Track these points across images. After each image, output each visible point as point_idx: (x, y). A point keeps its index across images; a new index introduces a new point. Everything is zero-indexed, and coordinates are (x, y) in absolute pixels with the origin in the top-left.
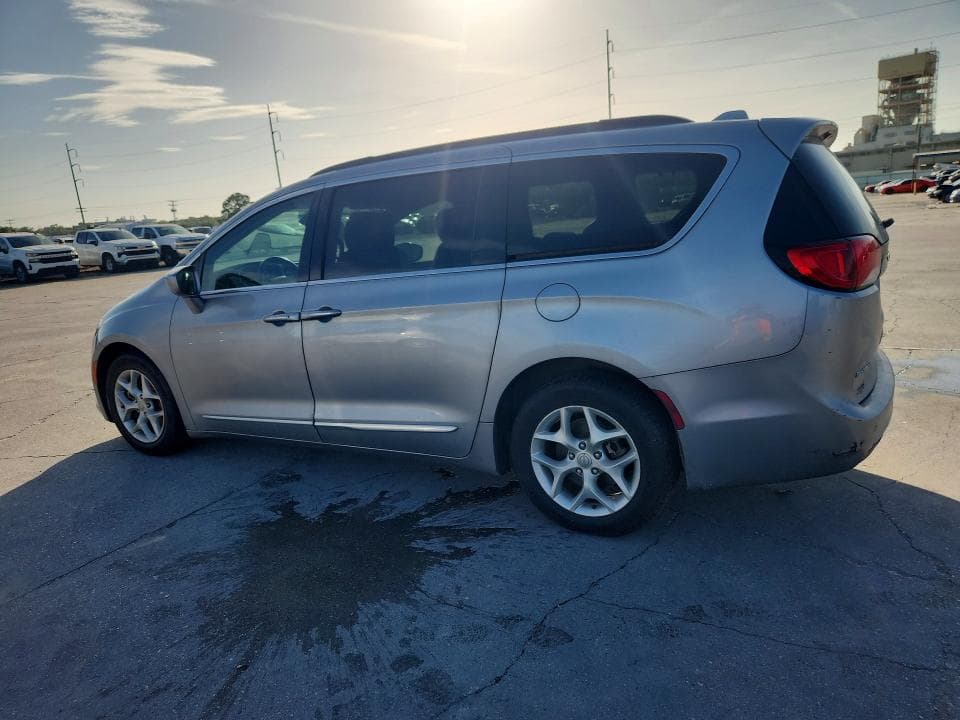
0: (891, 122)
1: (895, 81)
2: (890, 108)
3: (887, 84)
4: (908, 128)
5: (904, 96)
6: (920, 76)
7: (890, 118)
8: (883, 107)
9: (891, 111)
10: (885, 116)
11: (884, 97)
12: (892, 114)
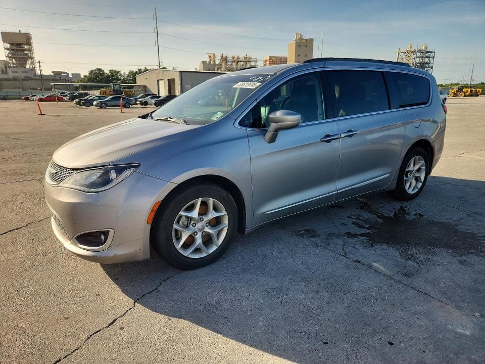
0: (14, 65)
1: (12, 44)
2: (13, 58)
3: (8, 46)
4: (23, 70)
5: (19, 53)
6: (25, 45)
7: (14, 63)
8: (8, 56)
9: (13, 60)
10: (11, 62)
11: (8, 52)
12: (14, 61)
